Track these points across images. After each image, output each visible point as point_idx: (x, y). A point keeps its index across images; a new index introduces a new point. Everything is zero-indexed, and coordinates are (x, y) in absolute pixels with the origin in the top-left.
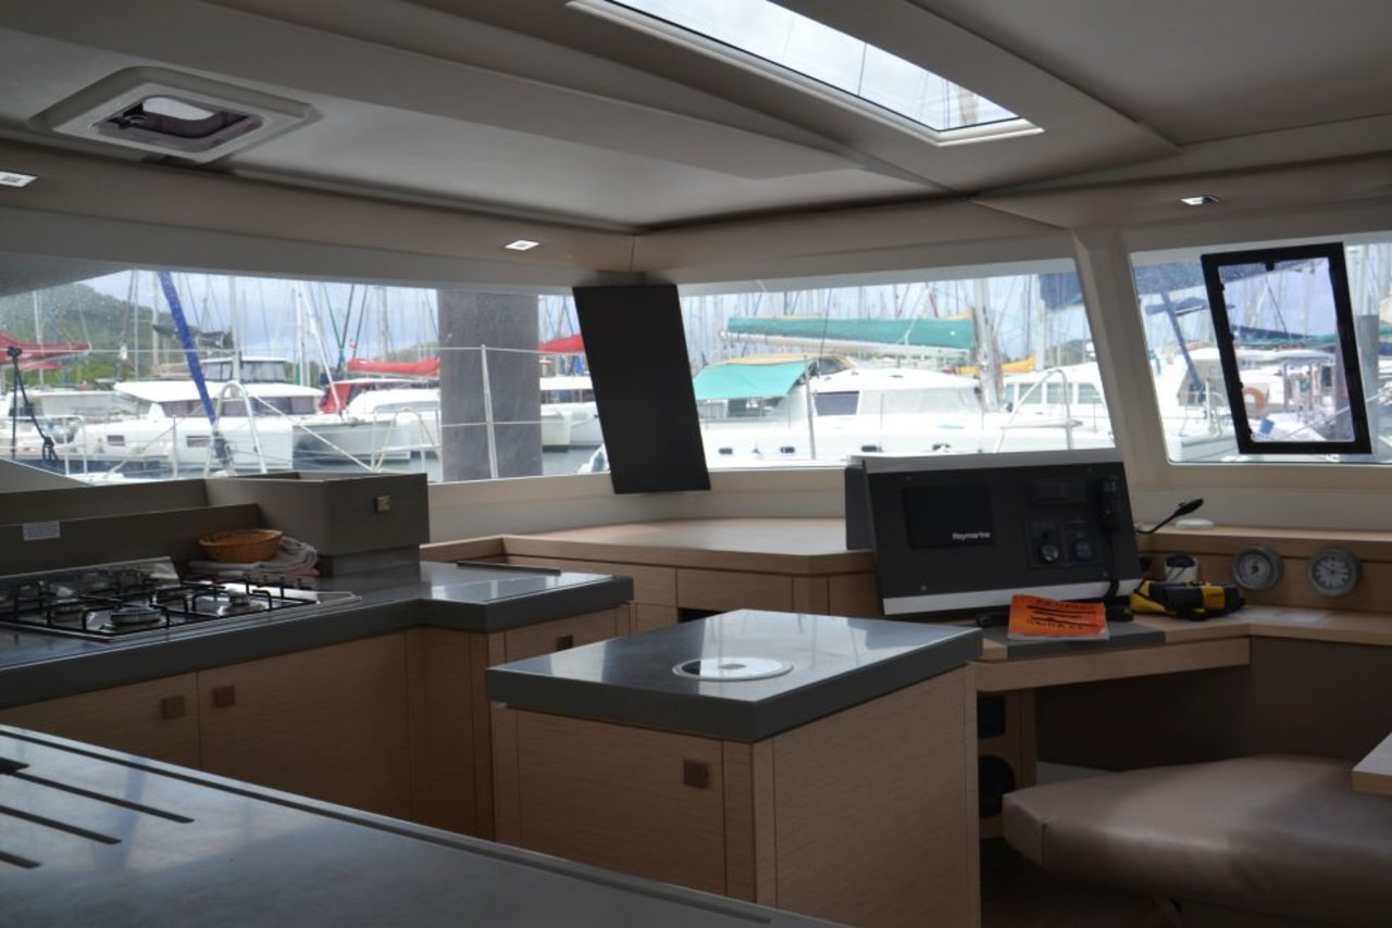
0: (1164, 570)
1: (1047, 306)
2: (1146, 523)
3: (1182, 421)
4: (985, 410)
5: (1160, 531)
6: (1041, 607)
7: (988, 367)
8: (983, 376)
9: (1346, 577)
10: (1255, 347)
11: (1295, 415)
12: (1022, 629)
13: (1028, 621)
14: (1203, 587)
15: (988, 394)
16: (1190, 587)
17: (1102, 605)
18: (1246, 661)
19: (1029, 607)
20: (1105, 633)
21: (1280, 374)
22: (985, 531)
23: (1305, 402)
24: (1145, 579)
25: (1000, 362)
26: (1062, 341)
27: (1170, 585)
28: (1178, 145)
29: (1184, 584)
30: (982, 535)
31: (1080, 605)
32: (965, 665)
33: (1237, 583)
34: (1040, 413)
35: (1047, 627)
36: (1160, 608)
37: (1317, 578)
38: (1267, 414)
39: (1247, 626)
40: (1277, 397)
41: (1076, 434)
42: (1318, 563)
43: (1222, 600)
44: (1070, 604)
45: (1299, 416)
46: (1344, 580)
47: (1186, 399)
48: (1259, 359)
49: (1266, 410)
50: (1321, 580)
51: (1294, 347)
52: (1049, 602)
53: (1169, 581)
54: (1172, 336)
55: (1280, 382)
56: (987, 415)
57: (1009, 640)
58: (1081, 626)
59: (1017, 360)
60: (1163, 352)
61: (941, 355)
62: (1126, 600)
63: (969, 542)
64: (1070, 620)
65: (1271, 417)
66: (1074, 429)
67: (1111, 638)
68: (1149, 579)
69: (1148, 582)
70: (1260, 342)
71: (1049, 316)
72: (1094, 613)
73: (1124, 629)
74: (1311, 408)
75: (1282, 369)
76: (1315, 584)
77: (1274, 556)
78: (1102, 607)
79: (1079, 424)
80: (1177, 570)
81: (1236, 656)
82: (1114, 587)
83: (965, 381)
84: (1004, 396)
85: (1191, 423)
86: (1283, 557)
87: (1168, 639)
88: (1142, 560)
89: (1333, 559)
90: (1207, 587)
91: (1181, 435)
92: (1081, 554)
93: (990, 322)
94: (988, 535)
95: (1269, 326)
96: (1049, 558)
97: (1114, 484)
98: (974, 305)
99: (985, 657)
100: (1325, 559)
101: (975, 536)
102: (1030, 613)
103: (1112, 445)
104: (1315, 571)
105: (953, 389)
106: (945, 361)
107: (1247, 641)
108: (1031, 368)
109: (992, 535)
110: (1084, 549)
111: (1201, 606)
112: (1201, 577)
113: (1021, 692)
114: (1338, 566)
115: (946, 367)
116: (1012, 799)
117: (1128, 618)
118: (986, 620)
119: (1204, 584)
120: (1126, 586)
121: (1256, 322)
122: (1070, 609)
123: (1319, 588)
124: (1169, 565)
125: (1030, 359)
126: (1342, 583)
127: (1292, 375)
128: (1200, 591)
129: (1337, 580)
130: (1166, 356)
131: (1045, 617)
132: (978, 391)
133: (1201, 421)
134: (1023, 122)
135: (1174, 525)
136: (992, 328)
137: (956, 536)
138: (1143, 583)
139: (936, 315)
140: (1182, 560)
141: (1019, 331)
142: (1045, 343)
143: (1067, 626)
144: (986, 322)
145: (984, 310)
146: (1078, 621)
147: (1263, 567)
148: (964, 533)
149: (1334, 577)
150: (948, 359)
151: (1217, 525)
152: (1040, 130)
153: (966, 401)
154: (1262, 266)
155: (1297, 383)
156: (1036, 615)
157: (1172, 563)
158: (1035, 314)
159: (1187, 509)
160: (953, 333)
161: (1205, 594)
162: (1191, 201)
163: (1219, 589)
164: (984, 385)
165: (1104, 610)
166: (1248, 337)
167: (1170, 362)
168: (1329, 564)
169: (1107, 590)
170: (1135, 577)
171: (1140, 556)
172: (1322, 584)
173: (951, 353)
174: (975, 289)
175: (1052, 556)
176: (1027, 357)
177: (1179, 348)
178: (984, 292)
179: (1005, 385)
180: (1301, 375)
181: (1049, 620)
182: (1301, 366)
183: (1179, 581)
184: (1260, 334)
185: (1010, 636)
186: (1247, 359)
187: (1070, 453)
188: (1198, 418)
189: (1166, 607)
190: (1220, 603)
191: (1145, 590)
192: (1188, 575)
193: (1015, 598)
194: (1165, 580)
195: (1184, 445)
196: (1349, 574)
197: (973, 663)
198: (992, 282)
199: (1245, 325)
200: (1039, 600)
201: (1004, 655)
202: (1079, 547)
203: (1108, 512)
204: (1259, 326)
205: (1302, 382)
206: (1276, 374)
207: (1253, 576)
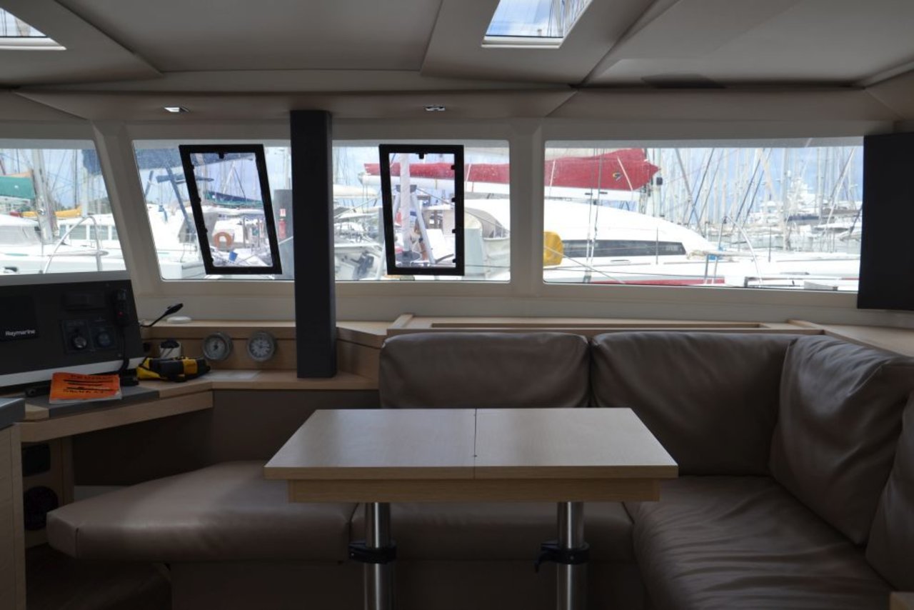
0: (159, 351)
1: (89, 172)
2: (147, 320)
3: (181, 253)
4: (44, 243)
5: (156, 325)
6: (75, 380)
7: (45, 212)
8: (42, 219)
9: (268, 349)
10: (225, 206)
11: (250, 249)
12: (59, 396)
13: (64, 390)
14: (184, 360)
15: (46, 231)
16: (175, 361)
17: (117, 376)
18: (210, 406)
19: (66, 380)
20: (118, 395)
21: (240, 224)
22: (31, 329)
23: (256, 242)
24: (147, 357)
25: (54, 209)
26: (101, 197)
27: (162, 360)
28: (161, 72)
29: (172, 359)
30: (29, 332)
31: (102, 377)
32: (11, 425)
33: (205, 357)
34: (85, 246)
35: (79, 393)
36: (156, 375)
37: (252, 351)
38: (233, 249)
39: (211, 383)
40: (239, 238)
41: (104, 260)
42: (252, 342)
43: (196, 368)
44: (96, 376)
45: (252, 250)
46: (267, 351)
47: (184, 238)
48: (229, 214)
49: (232, 246)
50: (254, 352)
51: (249, 207)
52: (80, 376)
53: (162, 357)
54: (175, 198)
55: (241, 228)
56: (45, 247)
57: (50, 404)
58: (102, 391)
59: (70, 208)
60: (169, 207)
61: (8, 202)
62: (134, 372)
63: (18, 337)
64: (95, 388)
65: (236, 251)
66: (102, 257)
67: (123, 398)
68: (150, 357)
69: (148, 359)
70: (228, 203)
71: (91, 179)
72: (112, 381)
73: (132, 391)
74: (259, 246)
75: (242, 221)
76: (250, 353)
77: (226, 338)
78: (117, 379)
79: (105, 253)
80: (168, 350)
81: (205, 402)
82: (126, 363)
83: (28, 222)
84: (58, 233)
85: (187, 254)
86: (233, 339)
87: (161, 396)
88: (145, 344)
89: (261, 339)
90: (186, 360)
91: (181, 262)
92: (102, 343)
93: (45, 180)
94: (33, 332)
95: (235, 194)
96: (80, 346)
97: (124, 295)
98: (33, 168)
99: (27, 417)
100: (257, 339)
101: (23, 333)
102: (66, 385)
103: (124, 268)
104: (251, 346)
105: (18, 227)
106: (12, 206)
107: (211, 393)
108: (78, 214)
109: (36, 331)
110: (105, 339)
111: (182, 373)
112: (183, 354)
113: (61, 440)
114: (265, 344)
115: (13, 211)
116: (54, 515)
117: (136, 383)
118: (32, 392)
119: (184, 358)
120: (134, 363)
121: (226, 190)
122: (95, 380)
123: (255, 358)
124: (162, 347)
125: (78, 209)
126: (266, 353)
127: (248, 225)
128: (182, 363)
129: (263, 352)
130: (170, 210)
131: (77, 386)
132: (37, 229)
133: (193, 253)
134: (49, 40)
135: (166, 320)
136: (47, 184)
137: (8, 333)
138: (145, 360)
139: (4, 173)
140: (171, 343)
141: (70, 188)
142: (88, 197)
143: (92, 392)
144: (43, 181)
145: (41, 171)
146: (101, 388)
147: (221, 346)
148: (14, 331)
149: (262, 350)
150: (14, 205)
151: (194, 320)
152: (63, 48)
153: (28, 236)
154: (217, 156)
155: (251, 230)
156: (70, 386)
157: (164, 346)
158: (80, 177)
159: (173, 310)
160: (16, 187)
161: (185, 364)
162: (171, 110)
163: (194, 360)
164: (42, 225)
165: (119, 379)
166: (221, 199)
167: (173, 214)
168: (259, 342)
169: (120, 366)
170: (140, 356)
171: (144, 342)
172: (255, 355)
173: (17, 201)
174: (33, 156)
175: (82, 345)
176: (76, 207)
177: (178, 205)
178: (41, 158)
179: (59, 226)
180: (253, 225)
181: (80, 388)
182: (253, 219)
183: (168, 357)
184: (228, 198)
185: (51, 402)
186: (222, 214)
187: (99, 273)
188: (191, 251)
189: (160, 375)
190: (194, 370)
191: (147, 364)
192: (175, 353)
193: (55, 375)
194: (160, 356)
195: (183, 268)
196: (270, 347)
197: (18, 424)
198: (46, 152)
199: (220, 192)
200: (73, 375)
201: (47, 415)
202: (101, 337)
203: (121, 313)
204: (229, 193)
205: (254, 229)
206: (238, 224)
207: (214, 351)
